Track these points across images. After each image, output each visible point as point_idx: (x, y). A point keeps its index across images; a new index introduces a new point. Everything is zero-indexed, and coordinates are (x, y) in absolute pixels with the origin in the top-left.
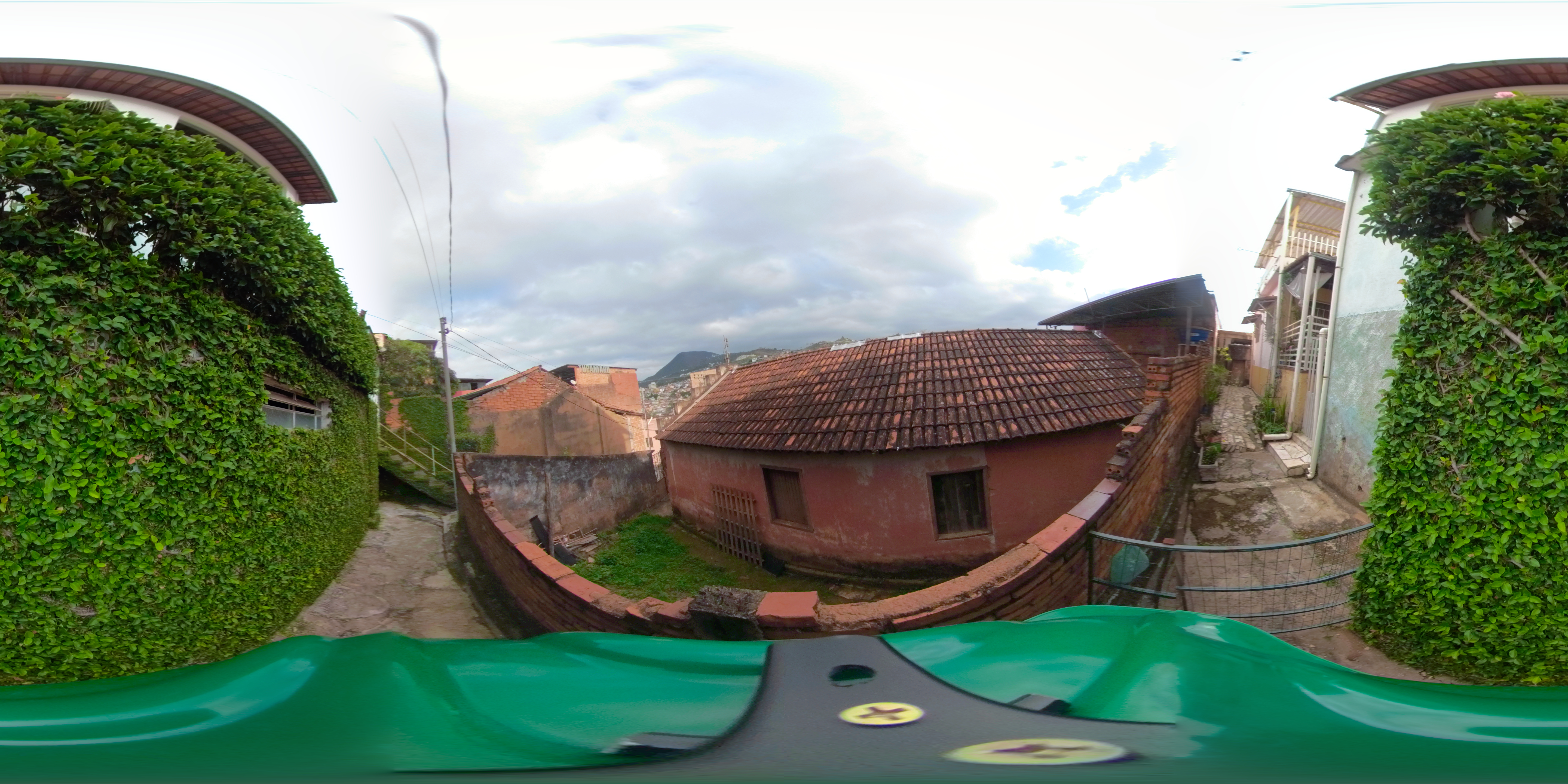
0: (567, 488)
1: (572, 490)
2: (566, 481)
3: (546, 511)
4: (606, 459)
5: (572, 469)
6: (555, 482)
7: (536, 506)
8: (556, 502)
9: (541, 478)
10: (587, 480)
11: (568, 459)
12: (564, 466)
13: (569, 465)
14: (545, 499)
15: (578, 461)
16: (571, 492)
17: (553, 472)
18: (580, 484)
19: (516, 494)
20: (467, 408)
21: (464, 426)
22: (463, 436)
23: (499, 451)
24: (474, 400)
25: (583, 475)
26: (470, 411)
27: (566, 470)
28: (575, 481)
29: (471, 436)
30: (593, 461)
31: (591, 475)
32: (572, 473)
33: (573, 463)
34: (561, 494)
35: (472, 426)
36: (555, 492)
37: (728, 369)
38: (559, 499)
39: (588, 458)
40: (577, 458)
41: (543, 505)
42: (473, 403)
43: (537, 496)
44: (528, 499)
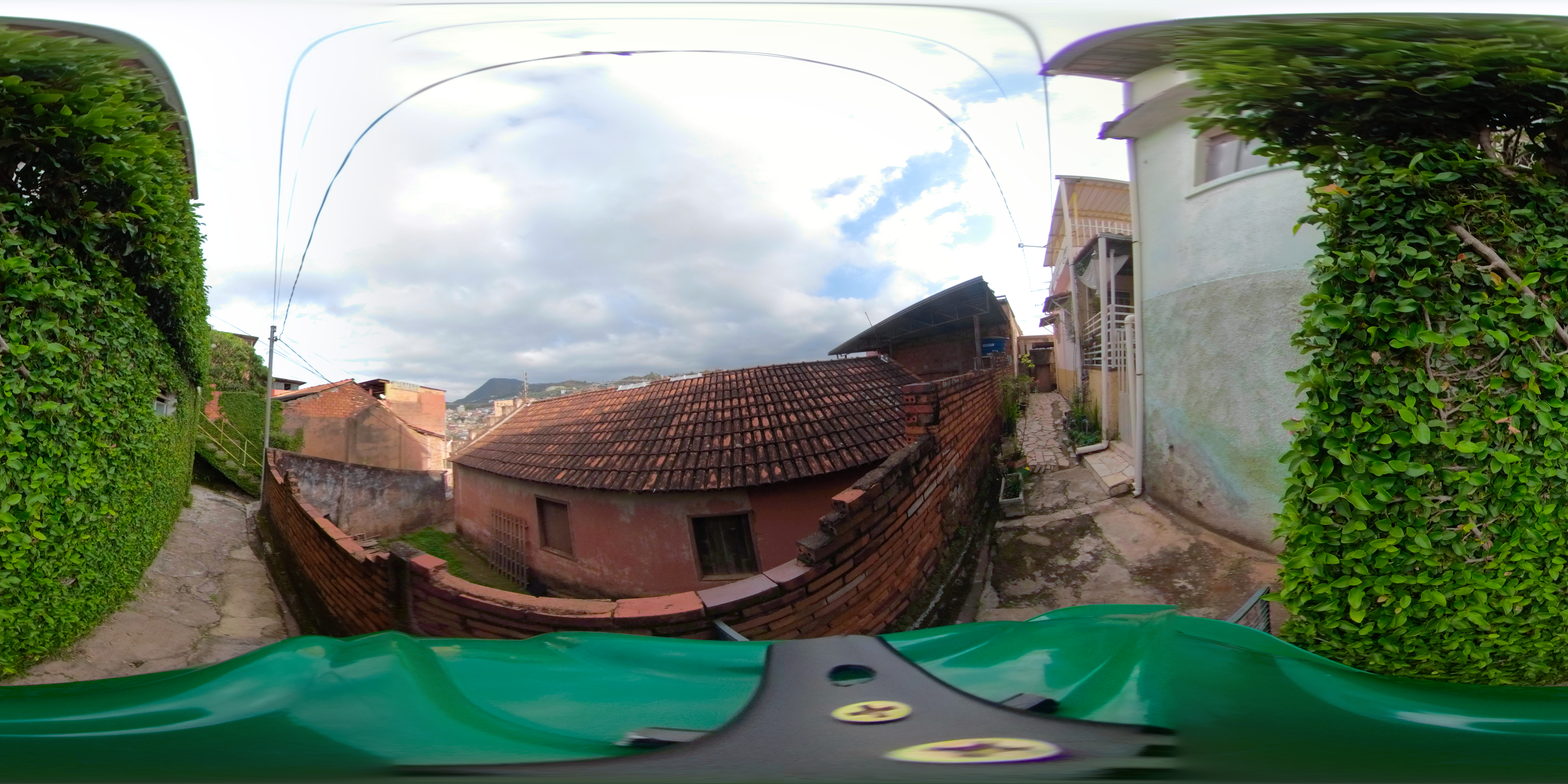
0: (360, 494)
1: (364, 495)
2: (360, 487)
3: (338, 511)
4: (400, 473)
5: (368, 478)
6: (350, 486)
7: (330, 506)
8: (349, 505)
9: (339, 481)
10: (379, 489)
11: (365, 467)
12: (361, 474)
13: (365, 473)
14: (339, 501)
15: (374, 471)
16: (363, 498)
17: (350, 477)
18: (373, 492)
19: (314, 492)
20: (281, 409)
21: (276, 425)
22: (275, 434)
23: (304, 452)
24: (289, 402)
25: (377, 485)
26: (284, 412)
27: (361, 477)
28: (369, 489)
29: (282, 435)
30: (388, 473)
31: (384, 485)
32: (367, 481)
33: (369, 473)
34: (354, 498)
35: (284, 427)
36: (348, 496)
37: (524, 402)
38: (351, 502)
39: (383, 469)
40: (373, 468)
41: (336, 505)
42: (287, 405)
43: (332, 497)
44: (324, 498)
